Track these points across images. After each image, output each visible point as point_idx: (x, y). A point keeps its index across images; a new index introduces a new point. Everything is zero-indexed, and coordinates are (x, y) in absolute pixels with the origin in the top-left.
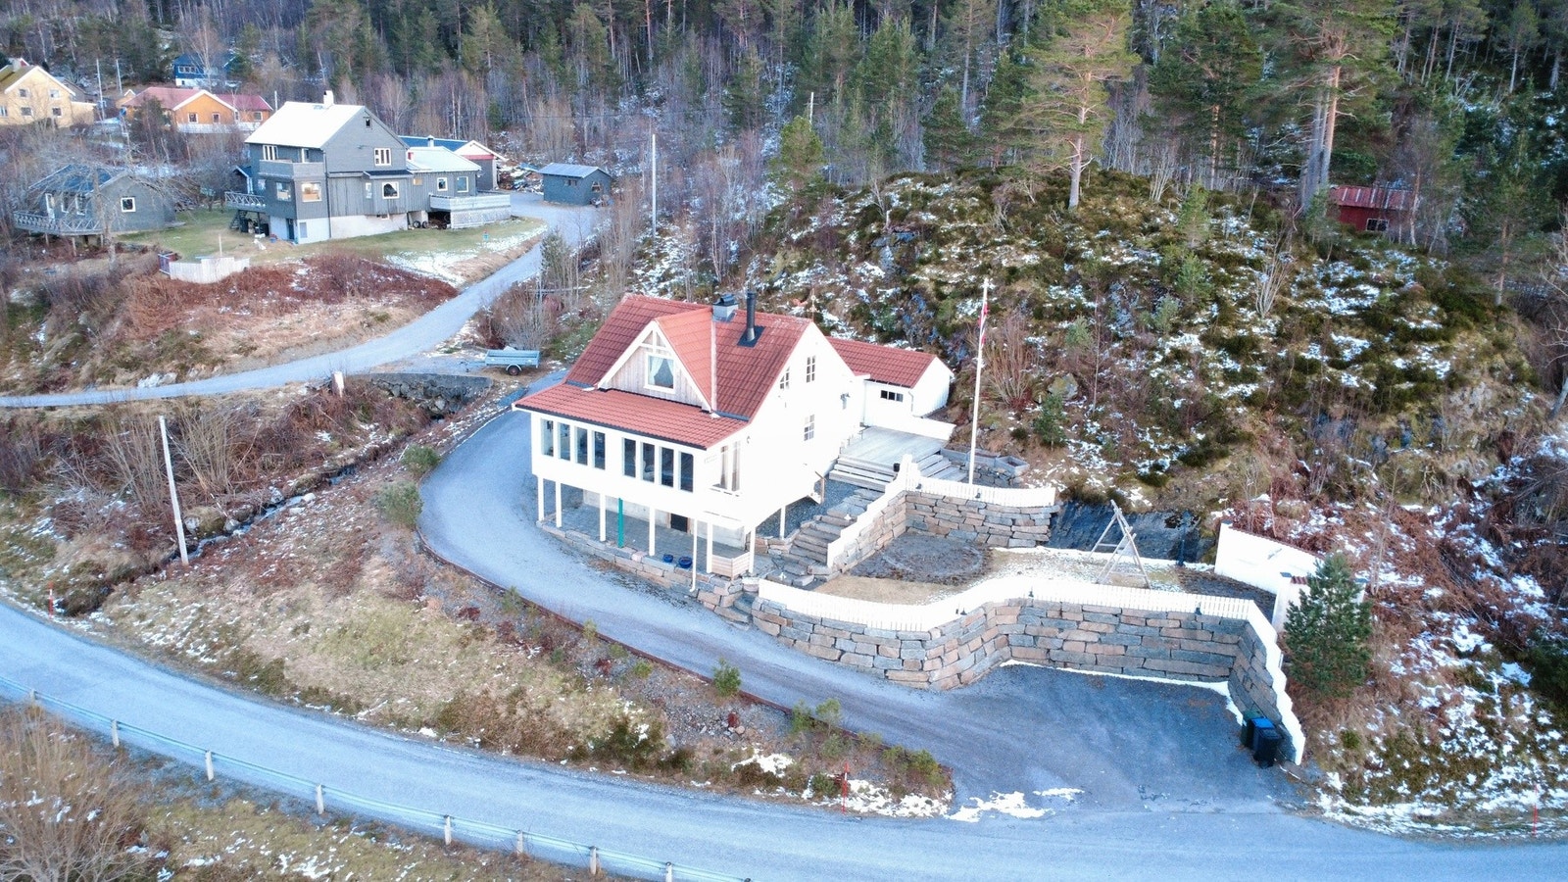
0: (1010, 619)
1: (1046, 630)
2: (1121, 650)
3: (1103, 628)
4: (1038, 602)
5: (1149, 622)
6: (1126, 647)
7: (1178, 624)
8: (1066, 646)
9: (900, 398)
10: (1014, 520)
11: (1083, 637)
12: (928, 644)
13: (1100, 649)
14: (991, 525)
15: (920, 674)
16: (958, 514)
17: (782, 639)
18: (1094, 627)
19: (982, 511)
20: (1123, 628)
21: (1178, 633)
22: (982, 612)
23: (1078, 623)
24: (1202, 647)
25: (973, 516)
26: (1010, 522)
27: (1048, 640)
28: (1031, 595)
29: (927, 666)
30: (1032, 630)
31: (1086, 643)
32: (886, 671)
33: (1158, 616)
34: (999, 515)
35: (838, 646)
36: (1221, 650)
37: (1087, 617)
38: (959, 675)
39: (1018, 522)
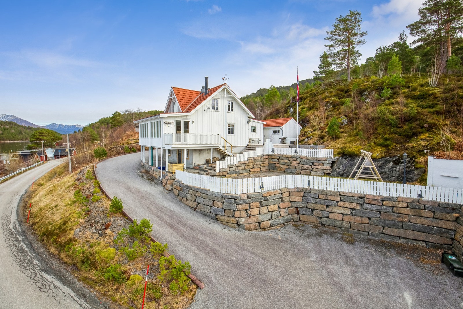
0: (298, 199)
1: (318, 206)
2: (367, 221)
3: (354, 205)
4: (314, 190)
5: (384, 203)
6: (370, 219)
7: (405, 205)
8: (331, 216)
9: (279, 132)
10: (313, 163)
11: (341, 211)
12: (238, 201)
13: (352, 219)
14: (303, 165)
15: (233, 219)
16: (288, 162)
17: (179, 197)
18: (347, 205)
19: (298, 160)
20: (366, 206)
21: (407, 211)
22: (279, 191)
23: (337, 202)
24: (426, 222)
25: (294, 162)
26: (311, 164)
27: (320, 212)
28: (309, 184)
29: (237, 214)
30: (311, 206)
31: (343, 214)
32: (216, 215)
33: (390, 199)
34: (306, 160)
35: (196, 201)
36: (441, 224)
37: (343, 198)
38: (259, 223)
39: (315, 164)
